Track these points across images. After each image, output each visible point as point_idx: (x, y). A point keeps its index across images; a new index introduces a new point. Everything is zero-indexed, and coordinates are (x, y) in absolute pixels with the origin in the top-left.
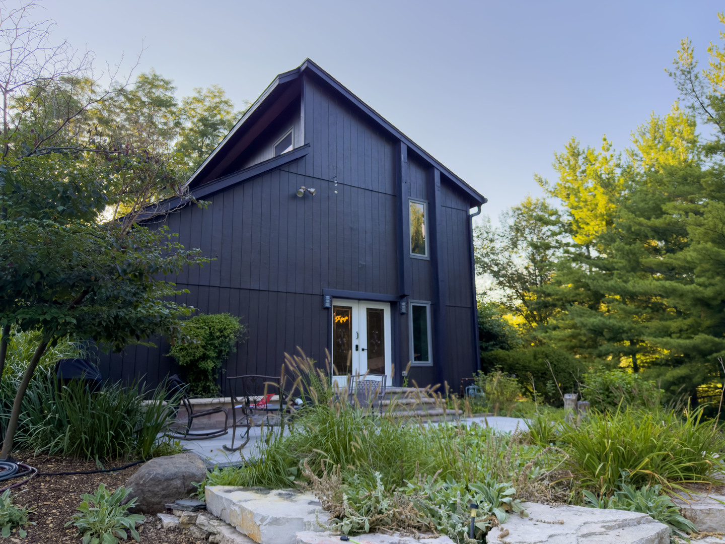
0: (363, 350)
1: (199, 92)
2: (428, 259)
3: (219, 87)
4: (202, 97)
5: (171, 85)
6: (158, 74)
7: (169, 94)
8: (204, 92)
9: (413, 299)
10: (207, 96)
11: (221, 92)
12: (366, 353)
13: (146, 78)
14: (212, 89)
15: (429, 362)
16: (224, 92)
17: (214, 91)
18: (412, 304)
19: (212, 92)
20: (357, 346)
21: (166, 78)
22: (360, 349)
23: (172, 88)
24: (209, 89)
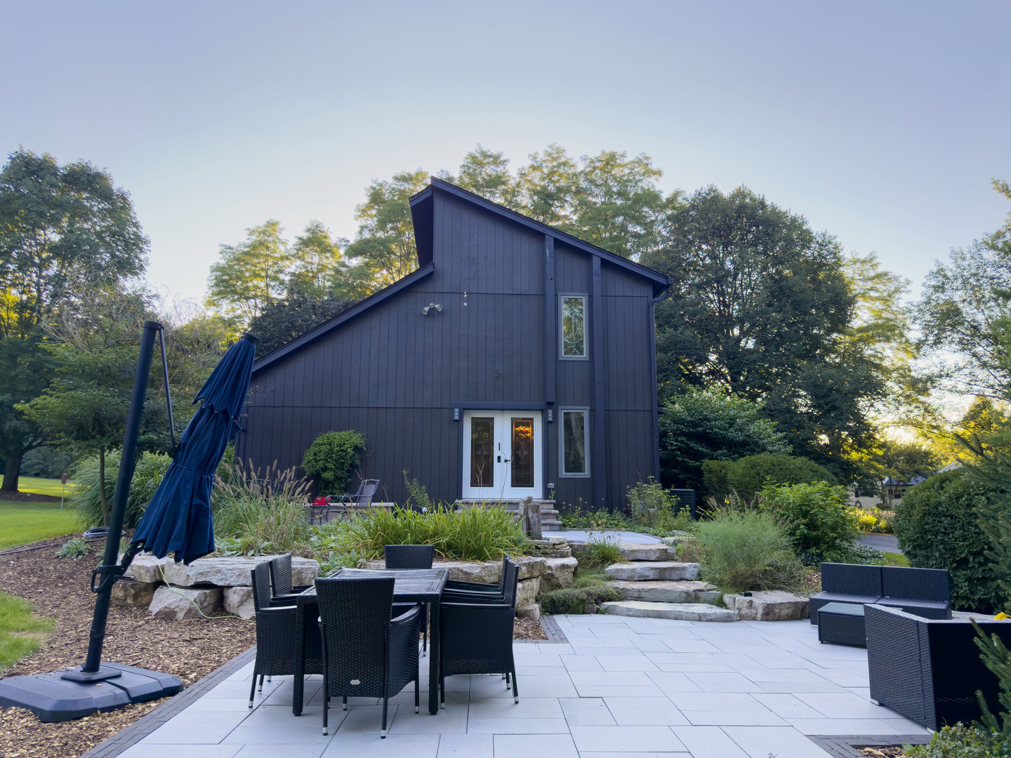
0: (506, 461)
1: (535, 158)
2: (588, 359)
3: (557, 145)
4: (539, 163)
5: (502, 159)
6: (485, 149)
7: (500, 169)
8: (541, 156)
9: (565, 405)
10: (544, 161)
11: (560, 151)
12: (509, 464)
13: (473, 157)
14: (549, 150)
15: (586, 473)
16: (564, 150)
17: (552, 152)
18: (563, 411)
19: (550, 155)
20: (499, 458)
21: (494, 152)
22: (502, 460)
23: (505, 161)
24: (547, 152)
